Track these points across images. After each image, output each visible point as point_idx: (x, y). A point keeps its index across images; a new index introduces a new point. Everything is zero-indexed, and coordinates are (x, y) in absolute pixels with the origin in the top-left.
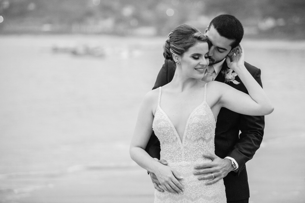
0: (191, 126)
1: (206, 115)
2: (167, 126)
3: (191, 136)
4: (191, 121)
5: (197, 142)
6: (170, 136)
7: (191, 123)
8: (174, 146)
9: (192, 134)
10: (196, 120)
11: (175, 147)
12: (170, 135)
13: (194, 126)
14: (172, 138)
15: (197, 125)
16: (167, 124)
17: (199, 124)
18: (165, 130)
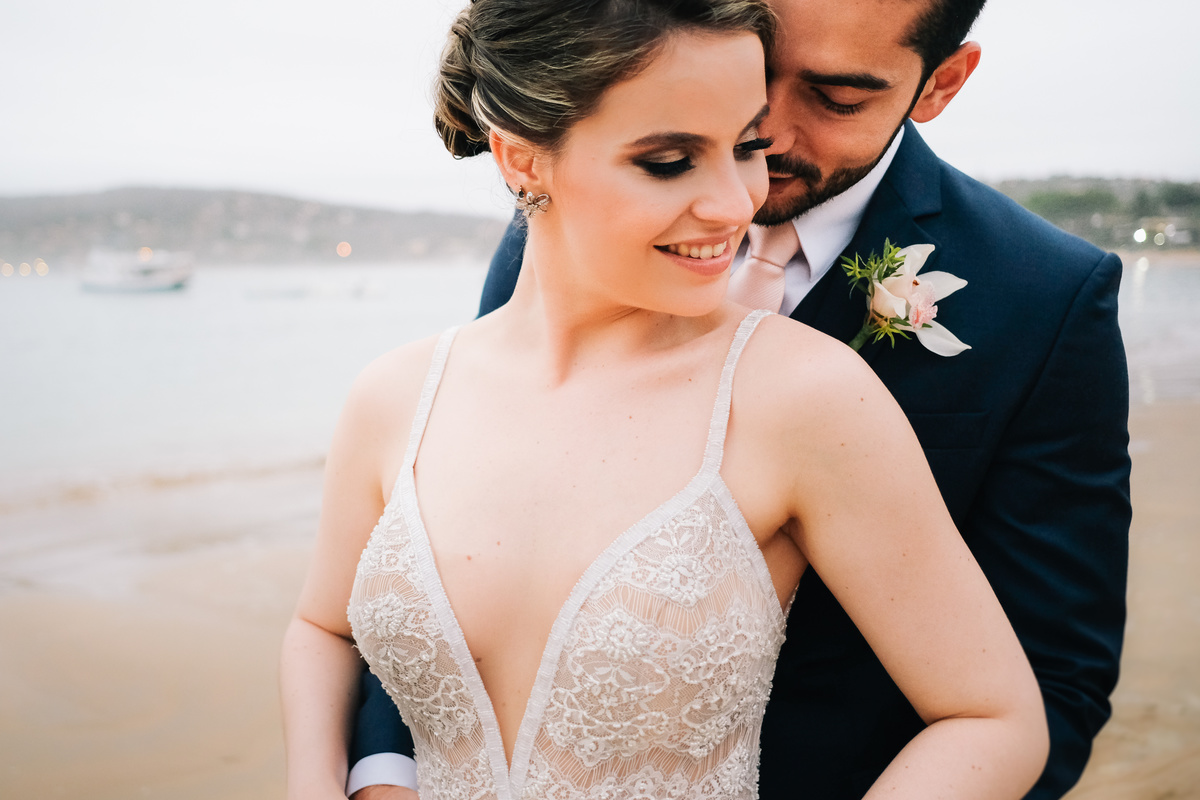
0: (580, 670)
1: (702, 594)
2: (418, 636)
3: (578, 733)
4: (584, 634)
5: (619, 782)
6: (436, 702)
7: (581, 644)
8: (461, 771)
9: (588, 722)
10: (620, 630)
11: (463, 784)
12: (438, 694)
13: (602, 671)
14: (449, 716)
15: (626, 676)
16: (416, 620)
17: (637, 669)
18: (404, 659)
